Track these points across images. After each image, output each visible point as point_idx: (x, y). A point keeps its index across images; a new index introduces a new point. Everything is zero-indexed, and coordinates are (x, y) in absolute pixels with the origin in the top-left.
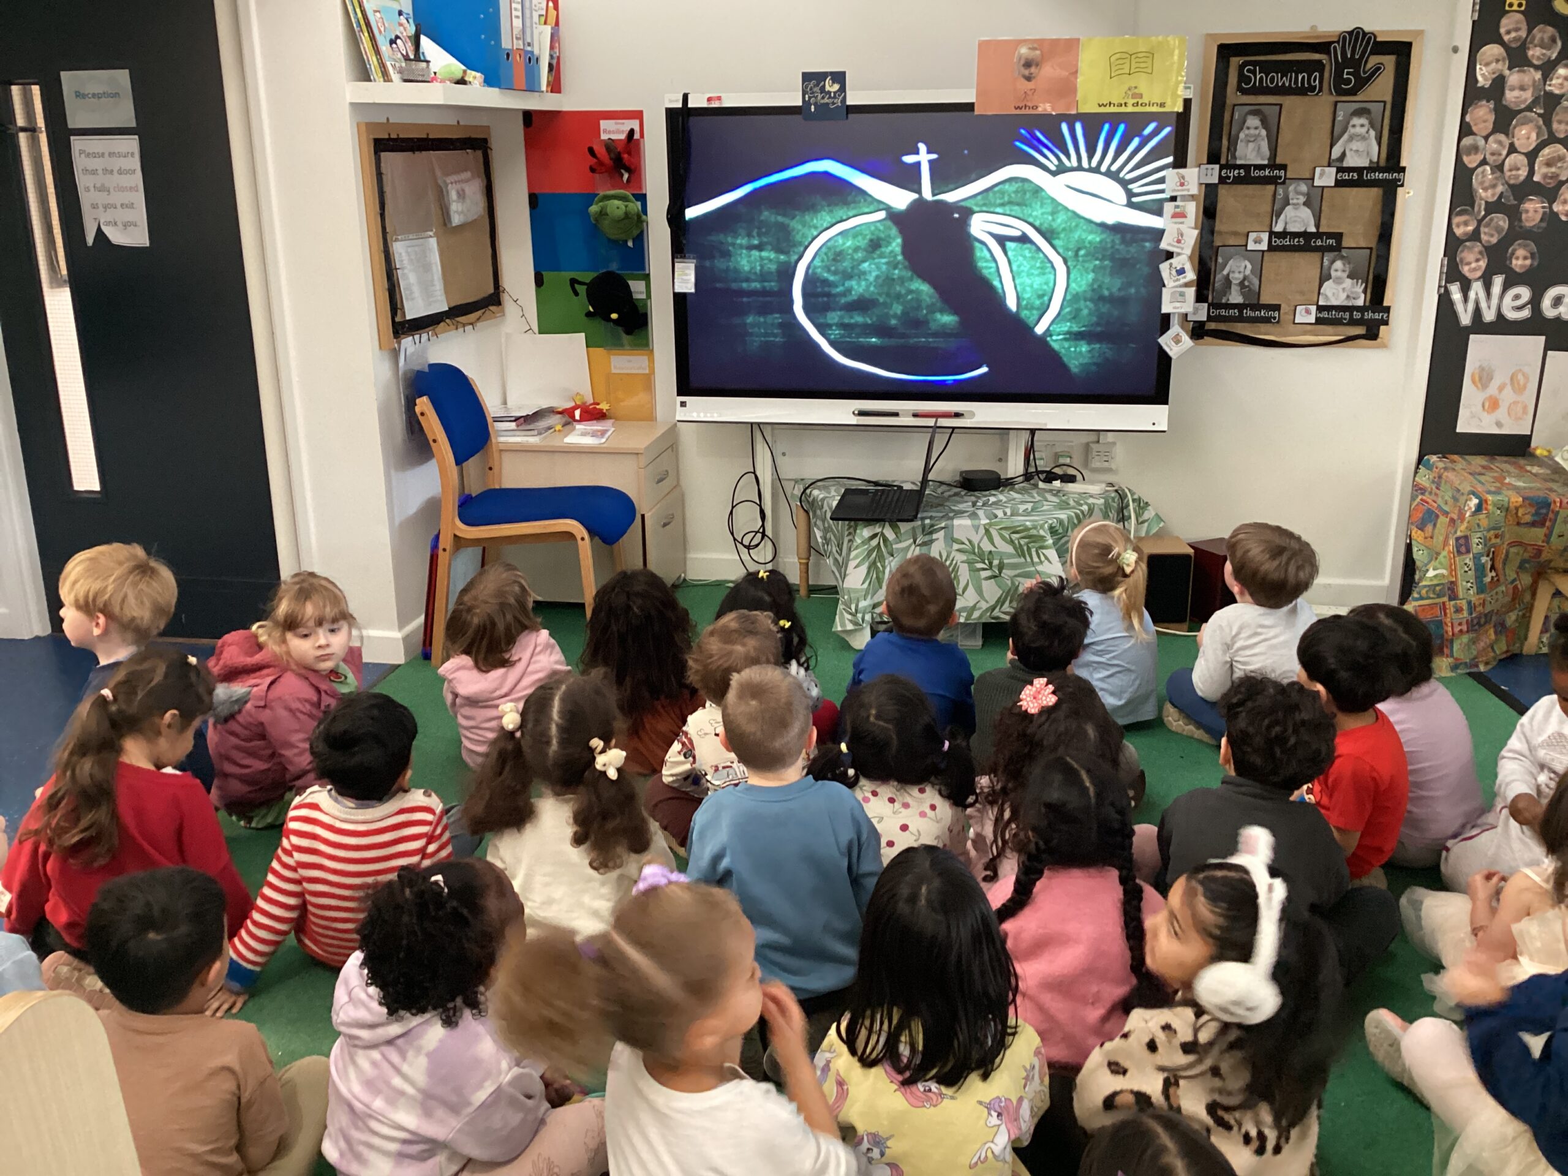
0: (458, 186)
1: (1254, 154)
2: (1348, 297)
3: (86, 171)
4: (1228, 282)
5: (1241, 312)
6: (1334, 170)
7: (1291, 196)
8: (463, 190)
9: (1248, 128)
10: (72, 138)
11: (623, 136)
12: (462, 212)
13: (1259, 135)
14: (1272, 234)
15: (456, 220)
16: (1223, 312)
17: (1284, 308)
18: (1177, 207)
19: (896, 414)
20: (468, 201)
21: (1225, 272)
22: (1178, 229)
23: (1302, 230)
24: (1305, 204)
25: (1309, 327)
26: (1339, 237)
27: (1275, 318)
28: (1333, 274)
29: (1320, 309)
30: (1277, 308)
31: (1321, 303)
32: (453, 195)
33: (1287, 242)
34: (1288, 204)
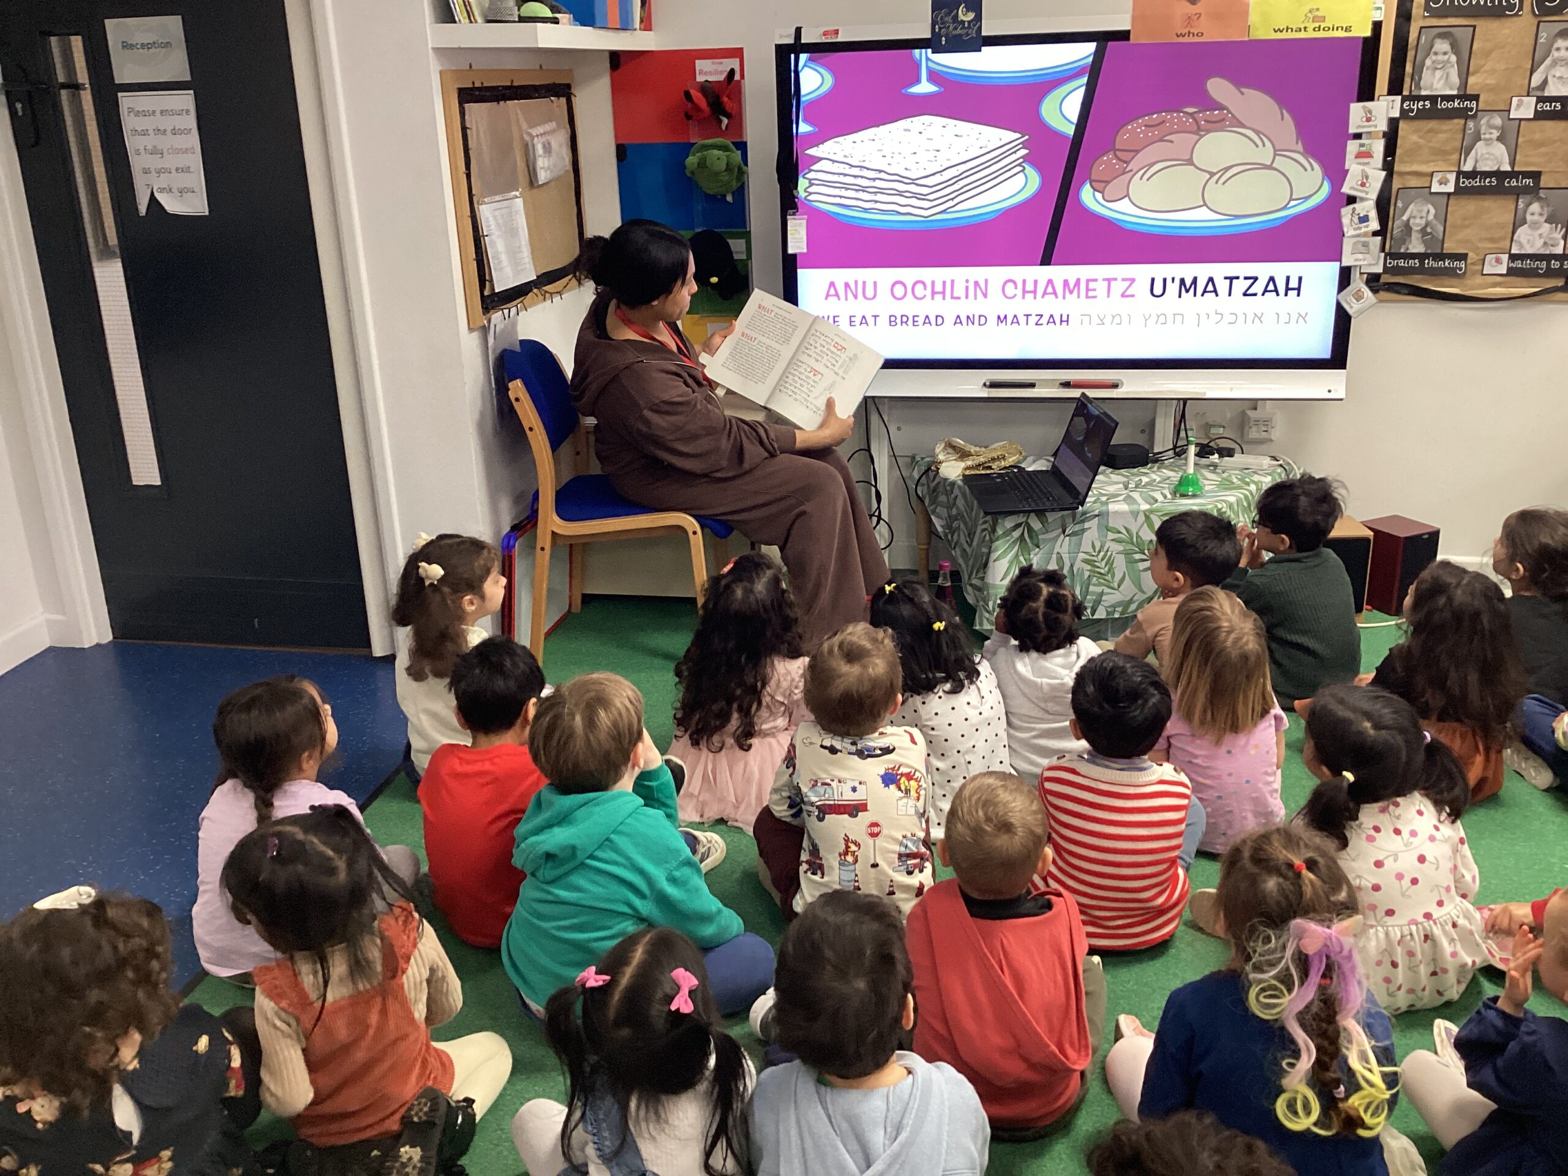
0: (544, 139)
1: (1442, 82)
2: (1545, 243)
3: (135, 132)
4: (1407, 227)
5: (1422, 263)
6: (1535, 99)
7: (1483, 129)
8: (549, 144)
9: (1436, 54)
10: (120, 94)
11: (721, 77)
12: (549, 168)
13: (1448, 61)
14: (1459, 173)
15: (543, 177)
17: (1472, 256)
18: (1362, 145)
19: (1032, 385)
20: (553, 154)
21: (1405, 218)
22: (1363, 171)
23: (1495, 169)
24: (1499, 139)
25: (1499, 279)
26: (1536, 176)
27: (1460, 269)
28: (1529, 217)
29: (1513, 257)
30: (1463, 257)
31: (1513, 252)
32: (540, 149)
33: (1476, 182)
34: (1480, 139)
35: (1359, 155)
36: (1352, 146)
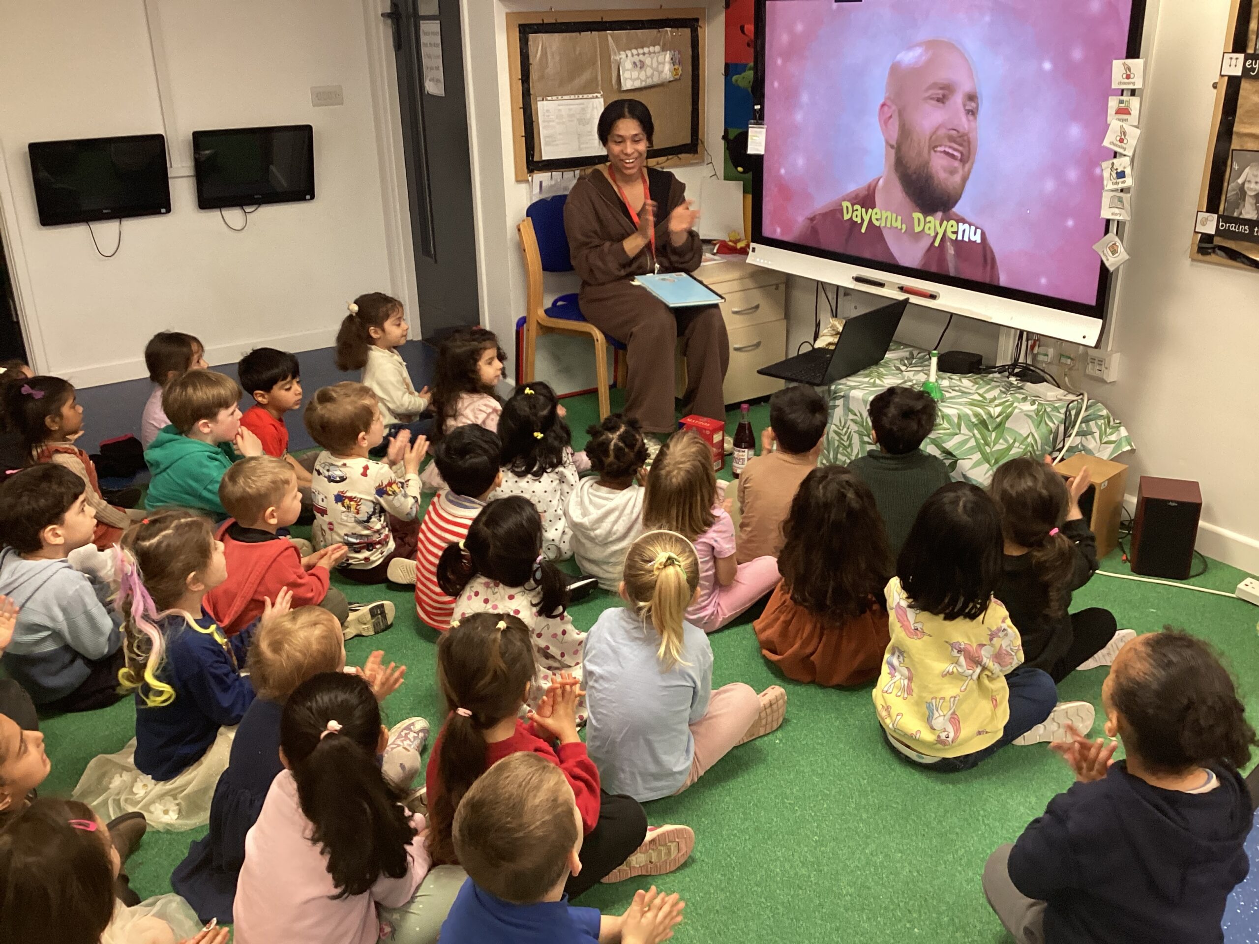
0: (638, 58)
3: (424, 44)
4: (1242, 192)
5: (1251, 231)
8: (645, 60)
10: (420, 22)
12: (638, 78)
16: (1233, 227)
18: (1121, 102)
19: (881, 285)
20: (648, 70)
21: (1240, 181)
22: (1122, 127)
32: (627, 66)
35: (1119, 111)
36: (1113, 103)
